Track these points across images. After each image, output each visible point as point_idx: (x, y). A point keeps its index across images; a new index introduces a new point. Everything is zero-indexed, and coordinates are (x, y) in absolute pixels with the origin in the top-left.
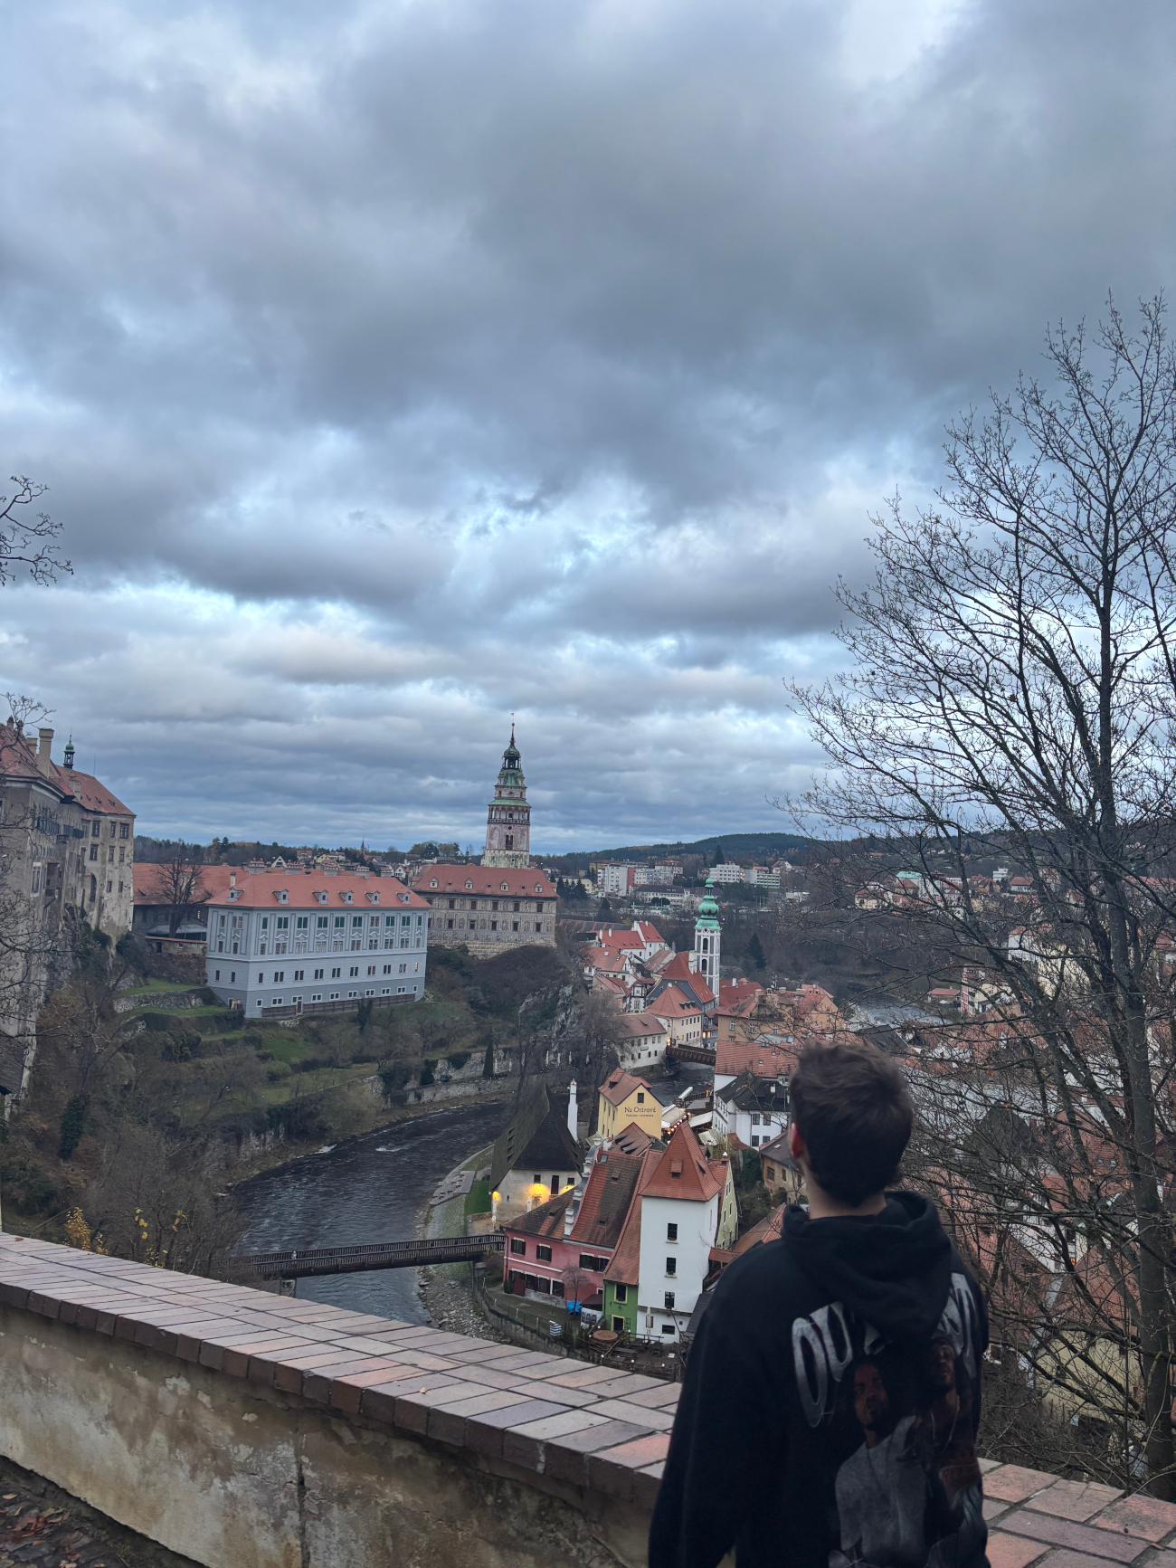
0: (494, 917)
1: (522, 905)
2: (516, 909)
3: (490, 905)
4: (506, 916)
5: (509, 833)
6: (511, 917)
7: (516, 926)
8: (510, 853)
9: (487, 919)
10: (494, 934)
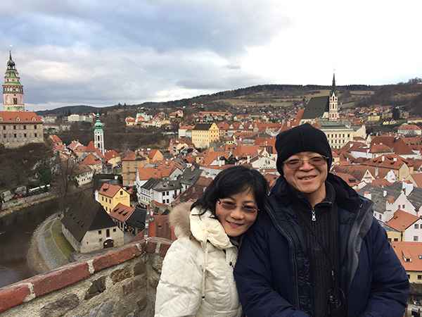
0: (15, 132)
1: (27, 127)
2: (25, 128)
3: (12, 127)
4: (20, 131)
5: (15, 97)
6: (23, 132)
7: (25, 135)
8: (17, 106)
9: (11, 133)
10: (16, 139)
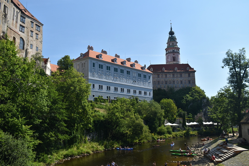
0: (174, 79)
2: (181, 76)
3: (171, 75)
4: (177, 79)
5: (173, 56)
6: (180, 79)
7: (181, 82)
8: (175, 62)
9: (171, 80)
10: (174, 85)
